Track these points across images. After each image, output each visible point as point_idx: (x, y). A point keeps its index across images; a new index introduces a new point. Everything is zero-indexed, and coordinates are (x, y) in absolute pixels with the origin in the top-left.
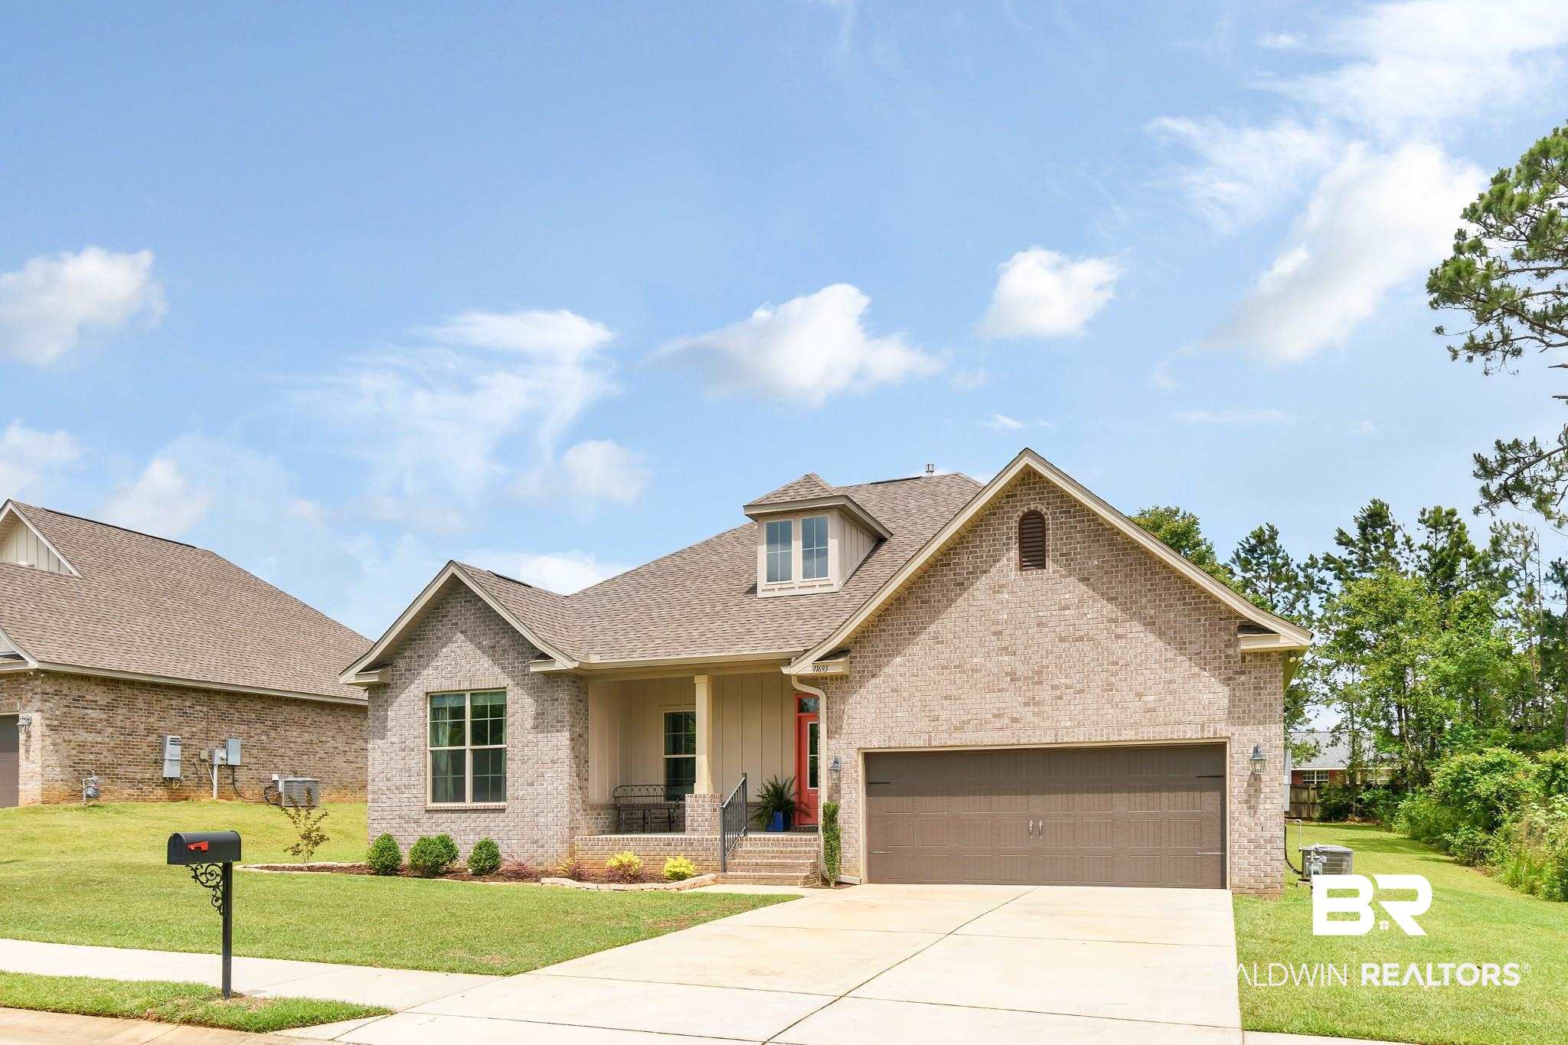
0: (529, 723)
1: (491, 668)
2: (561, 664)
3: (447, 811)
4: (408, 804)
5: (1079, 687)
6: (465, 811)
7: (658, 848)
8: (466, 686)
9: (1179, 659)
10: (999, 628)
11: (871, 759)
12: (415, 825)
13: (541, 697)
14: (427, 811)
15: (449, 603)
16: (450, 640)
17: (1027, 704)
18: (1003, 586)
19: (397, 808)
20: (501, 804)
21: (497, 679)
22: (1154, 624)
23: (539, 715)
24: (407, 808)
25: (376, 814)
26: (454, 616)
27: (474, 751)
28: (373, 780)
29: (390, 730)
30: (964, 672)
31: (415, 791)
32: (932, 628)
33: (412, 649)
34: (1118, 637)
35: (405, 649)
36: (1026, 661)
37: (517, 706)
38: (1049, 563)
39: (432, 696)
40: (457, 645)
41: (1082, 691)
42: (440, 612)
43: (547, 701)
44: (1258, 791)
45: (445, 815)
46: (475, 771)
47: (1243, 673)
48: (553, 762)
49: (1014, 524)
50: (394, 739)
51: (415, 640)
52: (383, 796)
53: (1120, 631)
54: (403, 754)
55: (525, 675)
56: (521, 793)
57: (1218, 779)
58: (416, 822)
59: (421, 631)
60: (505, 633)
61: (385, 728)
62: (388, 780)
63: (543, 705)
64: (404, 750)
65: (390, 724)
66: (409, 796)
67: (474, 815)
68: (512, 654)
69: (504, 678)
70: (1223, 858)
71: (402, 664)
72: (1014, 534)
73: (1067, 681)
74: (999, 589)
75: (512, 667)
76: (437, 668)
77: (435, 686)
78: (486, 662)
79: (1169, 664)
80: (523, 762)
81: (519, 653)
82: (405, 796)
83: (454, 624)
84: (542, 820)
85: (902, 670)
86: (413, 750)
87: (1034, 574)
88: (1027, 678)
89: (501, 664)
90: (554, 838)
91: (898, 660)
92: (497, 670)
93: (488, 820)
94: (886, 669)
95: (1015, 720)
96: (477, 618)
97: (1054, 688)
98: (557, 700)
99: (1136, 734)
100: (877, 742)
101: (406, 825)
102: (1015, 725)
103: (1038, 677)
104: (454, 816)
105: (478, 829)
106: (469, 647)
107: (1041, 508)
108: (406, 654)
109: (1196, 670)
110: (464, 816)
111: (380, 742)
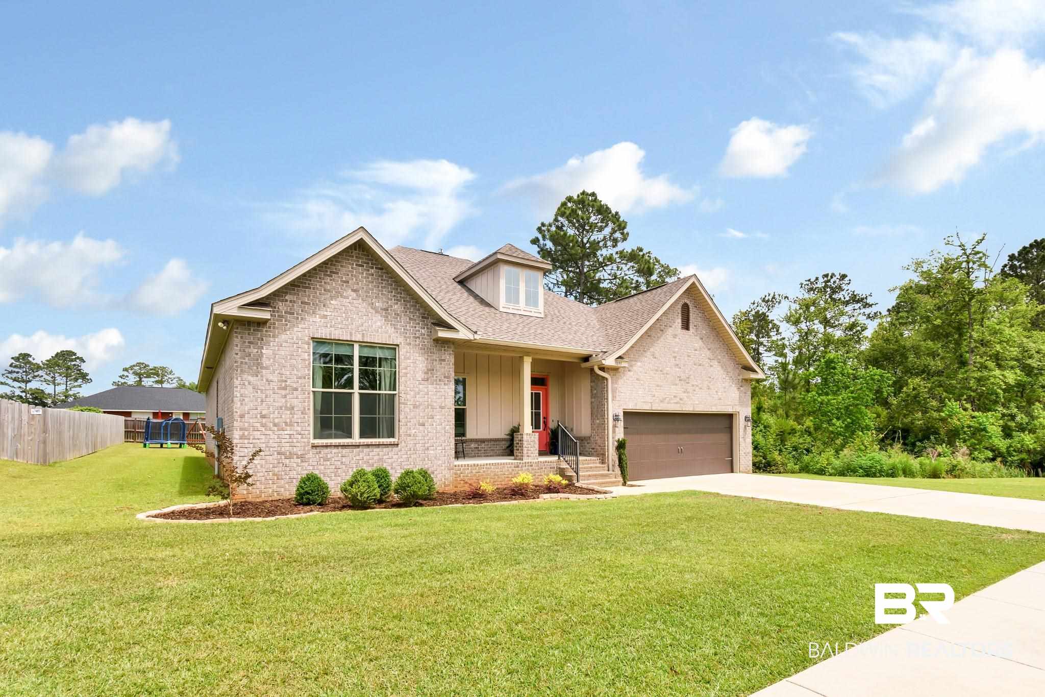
0: (420, 376)
1: (384, 327)
2: (463, 334)
3: (336, 446)
4: (291, 440)
5: (700, 386)
6: (358, 446)
7: (510, 470)
8: (358, 337)
9: (727, 378)
10: (675, 355)
11: (626, 414)
12: (299, 460)
13: (431, 356)
14: (314, 447)
15: (340, 262)
16: (339, 294)
17: (685, 392)
18: (676, 335)
19: (276, 445)
20: (391, 440)
21: (390, 337)
22: (720, 362)
23: (430, 371)
24: (288, 445)
25: (246, 450)
26: (344, 274)
27: (360, 394)
28: (242, 416)
29: (267, 368)
30: (663, 374)
31: (299, 429)
32: (652, 350)
33: (295, 294)
34: (711, 366)
35: (286, 293)
36: (684, 372)
37: (408, 361)
38: (691, 329)
39: (319, 342)
40: (348, 301)
41: (701, 389)
42: (329, 268)
43: (436, 360)
44: (746, 434)
45: (335, 450)
46: (362, 412)
47: (742, 386)
48: (442, 408)
49: (680, 306)
50: (271, 377)
51: (299, 287)
52: (255, 433)
53: (711, 364)
54: (283, 392)
55: (416, 338)
56: (413, 431)
57: (730, 429)
58: (301, 457)
59: (307, 280)
60: (397, 300)
61: (259, 365)
62: (263, 417)
63: (433, 363)
64: (285, 388)
65: (265, 362)
66: (291, 432)
67: (366, 450)
68: (404, 319)
69: (397, 337)
70: (732, 462)
71: (282, 306)
72: (680, 311)
73: (696, 383)
74: (675, 336)
75: (404, 330)
76: (325, 317)
77: (323, 333)
78: (378, 321)
79: (724, 380)
80: (415, 407)
81: (410, 319)
82: (286, 432)
83: (345, 282)
84: (432, 452)
85: (641, 369)
86: (296, 389)
87: (685, 331)
88: (685, 380)
89: (394, 324)
90: (442, 466)
91: (639, 364)
92: (391, 330)
93: (381, 453)
94: (635, 368)
95: (681, 399)
96: (370, 282)
97: (693, 386)
98: (444, 360)
99: (717, 409)
100: (631, 407)
101: (287, 461)
102: (681, 402)
103: (687, 380)
104: (345, 451)
105: (370, 462)
106: (362, 306)
107: (688, 302)
108: (287, 298)
109: (731, 384)
110: (356, 450)
111: (250, 378)
